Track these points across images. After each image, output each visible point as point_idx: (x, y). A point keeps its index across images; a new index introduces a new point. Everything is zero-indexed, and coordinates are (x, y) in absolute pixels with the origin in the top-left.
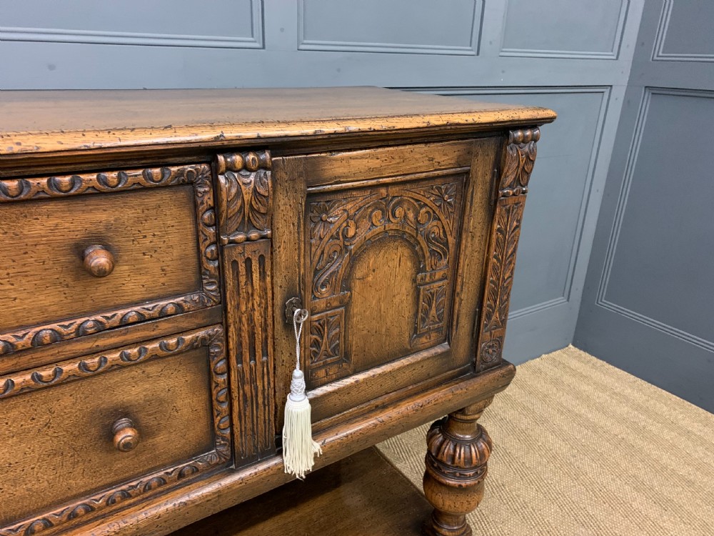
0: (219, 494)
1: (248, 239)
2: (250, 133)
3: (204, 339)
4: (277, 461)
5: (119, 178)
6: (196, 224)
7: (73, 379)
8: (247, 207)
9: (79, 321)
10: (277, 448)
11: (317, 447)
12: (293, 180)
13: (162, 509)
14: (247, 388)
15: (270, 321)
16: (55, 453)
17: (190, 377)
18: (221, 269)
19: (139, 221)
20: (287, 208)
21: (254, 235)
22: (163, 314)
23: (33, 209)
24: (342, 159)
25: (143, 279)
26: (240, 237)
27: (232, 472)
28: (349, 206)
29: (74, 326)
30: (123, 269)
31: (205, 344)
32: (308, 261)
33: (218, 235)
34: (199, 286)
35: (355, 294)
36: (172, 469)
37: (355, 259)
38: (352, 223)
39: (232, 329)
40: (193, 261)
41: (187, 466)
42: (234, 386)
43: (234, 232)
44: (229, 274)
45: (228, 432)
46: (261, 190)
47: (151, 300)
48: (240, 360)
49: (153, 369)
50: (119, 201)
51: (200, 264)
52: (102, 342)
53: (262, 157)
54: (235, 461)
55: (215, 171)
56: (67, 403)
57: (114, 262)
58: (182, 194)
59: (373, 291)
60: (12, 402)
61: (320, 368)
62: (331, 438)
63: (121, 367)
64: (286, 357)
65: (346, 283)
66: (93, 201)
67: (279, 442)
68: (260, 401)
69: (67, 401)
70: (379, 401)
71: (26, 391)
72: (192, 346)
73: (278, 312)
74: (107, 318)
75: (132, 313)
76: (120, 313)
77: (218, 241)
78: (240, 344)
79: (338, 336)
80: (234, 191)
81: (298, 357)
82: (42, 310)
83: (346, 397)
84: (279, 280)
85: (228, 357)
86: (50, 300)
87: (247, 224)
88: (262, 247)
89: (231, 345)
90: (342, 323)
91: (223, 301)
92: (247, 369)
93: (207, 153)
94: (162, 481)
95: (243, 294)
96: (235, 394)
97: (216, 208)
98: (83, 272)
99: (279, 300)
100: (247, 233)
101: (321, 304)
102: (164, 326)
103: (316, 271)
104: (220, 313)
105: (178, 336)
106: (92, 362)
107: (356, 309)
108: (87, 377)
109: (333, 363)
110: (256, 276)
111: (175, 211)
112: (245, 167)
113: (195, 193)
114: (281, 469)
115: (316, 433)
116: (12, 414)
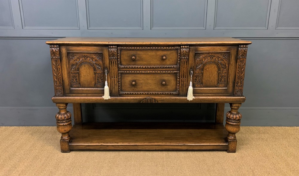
0: (176, 99)
1: (184, 58)
2: (186, 43)
3: (176, 72)
4: (186, 97)
5: (168, 48)
6: (177, 55)
7: (159, 74)
8: (185, 54)
9: (161, 66)
12: (193, 50)
14: (182, 82)
15: (187, 72)
16: (155, 84)
17: (174, 78)
18: (180, 62)
19: (170, 54)
20: (191, 55)
21: (185, 58)
22: (171, 68)
23: (158, 51)
24: (202, 48)
25: (170, 62)
26: (183, 58)
28: (203, 56)
32: (195, 63)
33: (180, 57)
34: (176, 65)
35: (204, 72)
36: (169, 92)
37: (204, 65)
38: (204, 59)
39: (181, 72)
42: (180, 81)
44: (181, 64)
45: (179, 89)
46: (187, 51)
47: (170, 65)
49: (169, 75)
50: (168, 51)
51: (177, 61)
52: (163, 69)
53: (187, 47)
54: (178, 95)
55: (181, 48)
56: (158, 77)
57: (166, 58)
58: (176, 51)
59: (208, 72)
61: (196, 84)
63: (165, 73)
64: (190, 79)
65: (203, 69)
66: (165, 51)
67: (187, 94)
68: (184, 86)
72: (174, 73)
74: (164, 66)
76: (166, 66)
78: (182, 75)
79: (200, 79)
80: (183, 51)
83: (201, 91)
84: (189, 66)
85: (180, 76)
86: (158, 62)
87: (184, 56)
88: (187, 60)
90: (201, 77)
91: (180, 67)
92: (183, 79)
93: (180, 45)
94: (168, 94)
95: (183, 67)
96: (180, 83)
97: (180, 53)
98: (162, 59)
99: (189, 69)
101: (197, 72)
102: (171, 69)
103: (196, 66)
104: (179, 69)
105: (173, 71)
106: (161, 72)
107: (204, 75)
108: (161, 74)
109: (199, 84)
110: (185, 64)
111: (175, 53)
112: (185, 48)
113: (178, 51)
114: (187, 99)
115: (194, 95)
116: (152, 76)
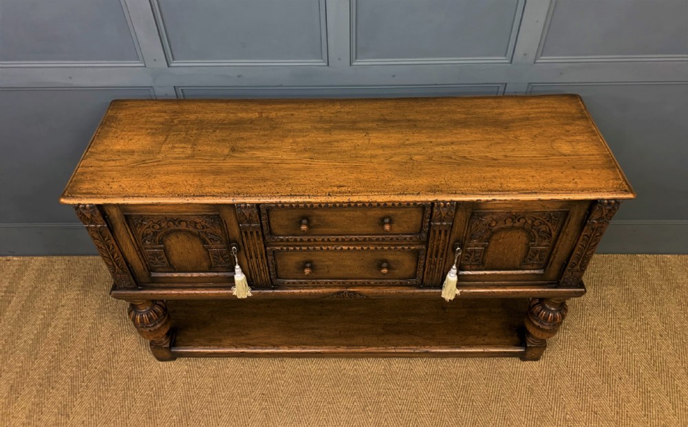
0: (413, 294)
1: (442, 225)
4: (439, 291)
5: (399, 205)
6: (423, 218)
8: (443, 217)
9: (378, 236)
10: (440, 286)
11: (458, 292)
12: (466, 208)
13: (392, 292)
14: (432, 266)
15: (446, 249)
16: (362, 266)
17: (411, 258)
18: (429, 231)
19: (403, 214)
20: (462, 216)
21: (444, 224)
22: (405, 239)
23: (372, 209)
25: (401, 229)
26: (439, 224)
27: (421, 288)
29: (376, 237)
30: (395, 225)
31: (418, 250)
32: (469, 231)
33: (430, 222)
34: (420, 234)
35: (491, 244)
36: (398, 281)
39: (429, 249)
40: (419, 226)
41: (404, 281)
42: (427, 264)
43: (437, 222)
44: (432, 233)
45: (422, 276)
47: (403, 234)
48: (431, 257)
49: (398, 253)
51: (422, 227)
52: (383, 243)
54: (422, 285)
56: (369, 255)
58: (420, 209)
59: (501, 245)
61: (468, 265)
62: (466, 291)
64: (451, 262)
65: (488, 240)
66: (389, 208)
68: (437, 271)
71: (358, 251)
72: (413, 250)
73: (450, 246)
74: (386, 237)
75: (395, 237)
76: (391, 237)
78: (432, 253)
79: (480, 256)
80: (439, 213)
82: (368, 231)
83: (478, 278)
84: (453, 237)
85: (426, 256)
86: (370, 229)
87: (442, 221)
88: (447, 227)
89: (428, 252)
91: (428, 239)
92: (433, 260)
94: (394, 283)
95: (436, 239)
96: (427, 266)
97: (430, 215)
99: (452, 242)
100: (441, 223)
101: (473, 245)
102: (405, 243)
103: (472, 235)
104: (426, 243)
106: (379, 248)
107: (491, 249)
109: (474, 265)
110: (443, 235)
111: (416, 213)
112: (445, 206)
113: (425, 209)
115: (458, 286)
116: (354, 254)
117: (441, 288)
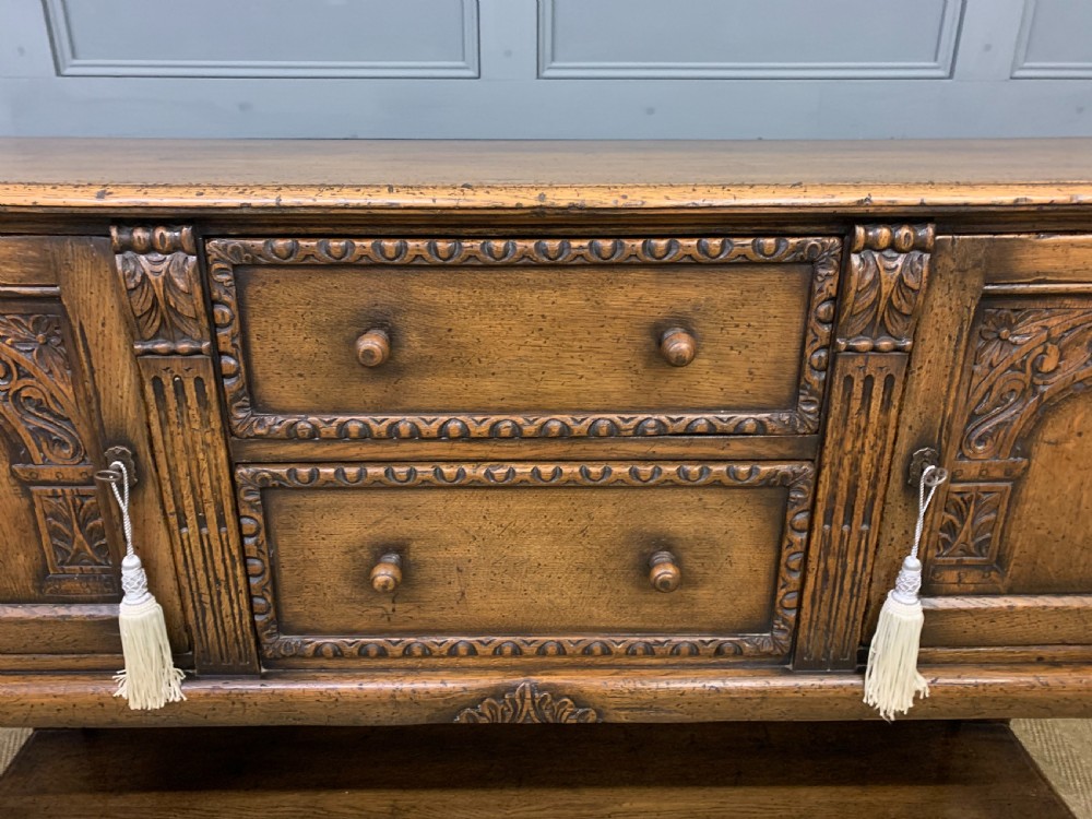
0: (764, 695)
1: (874, 349)
2: (909, 197)
3: (785, 476)
4: (855, 681)
5: (723, 246)
6: (807, 319)
7: (620, 485)
8: (883, 302)
9: (641, 417)
10: (858, 663)
11: (922, 683)
12: (963, 271)
13: (688, 685)
14: (831, 561)
15: (883, 474)
16: (582, 568)
17: (756, 523)
18: (828, 385)
19: (734, 304)
20: (945, 311)
21: (885, 343)
22: (739, 431)
23: (622, 275)
24: (1056, 246)
25: (724, 380)
26: (865, 344)
27: (787, 673)
28: (1054, 321)
29: (634, 422)
30: (703, 362)
31: (783, 484)
32: (963, 397)
33: (832, 337)
34: (792, 403)
35: (1036, 464)
36: (709, 639)
37: (1046, 411)
38: (1053, 351)
39: (826, 471)
40: (792, 368)
41: (730, 641)
42: (814, 553)
43: (858, 335)
45: (792, 615)
46: (911, 281)
47: (728, 409)
48: (829, 519)
49: (712, 499)
50: (716, 276)
52: (661, 449)
53: (921, 233)
54: (791, 659)
55: (848, 248)
56: (609, 513)
57: (695, 353)
58: (796, 276)
59: (1072, 469)
60: (556, 493)
61: (951, 567)
62: (948, 679)
63: (676, 486)
64: (897, 534)
65: (1023, 445)
66: (686, 273)
67: (863, 657)
68: (847, 586)
69: (608, 510)
70: (1047, 652)
71: (571, 485)
72: (768, 483)
74: (671, 420)
75: (702, 420)
76: (689, 417)
77: (831, 345)
78: (833, 497)
79: (992, 526)
80: (869, 277)
81: (917, 539)
82: (605, 394)
83: (986, 626)
84: (909, 417)
85: (812, 510)
86: (614, 385)
87: (878, 327)
88: (893, 364)
89: (820, 495)
90: (1003, 508)
91: (821, 431)
92: (836, 534)
93: (842, 223)
94: (694, 651)
95: (852, 427)
96: (812, 565)
97: (837, 299)
98: (659, 358)
99: (903, 447)
100: (875, 339)
101: (971, 468)
102: (737, 447)
103: (973, 416)
104: (813, 446)
105: (752, 463)
106: (646, 470)
107: (1034, 489)
108: (634, 487)
110: (876, 404)
111: (782, 297)
112: (893, 246)
113: (814, 275)
114: (859, 694)
115: (923, 663)
116: (554, 507)
117: (861, 672)
